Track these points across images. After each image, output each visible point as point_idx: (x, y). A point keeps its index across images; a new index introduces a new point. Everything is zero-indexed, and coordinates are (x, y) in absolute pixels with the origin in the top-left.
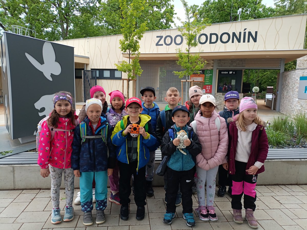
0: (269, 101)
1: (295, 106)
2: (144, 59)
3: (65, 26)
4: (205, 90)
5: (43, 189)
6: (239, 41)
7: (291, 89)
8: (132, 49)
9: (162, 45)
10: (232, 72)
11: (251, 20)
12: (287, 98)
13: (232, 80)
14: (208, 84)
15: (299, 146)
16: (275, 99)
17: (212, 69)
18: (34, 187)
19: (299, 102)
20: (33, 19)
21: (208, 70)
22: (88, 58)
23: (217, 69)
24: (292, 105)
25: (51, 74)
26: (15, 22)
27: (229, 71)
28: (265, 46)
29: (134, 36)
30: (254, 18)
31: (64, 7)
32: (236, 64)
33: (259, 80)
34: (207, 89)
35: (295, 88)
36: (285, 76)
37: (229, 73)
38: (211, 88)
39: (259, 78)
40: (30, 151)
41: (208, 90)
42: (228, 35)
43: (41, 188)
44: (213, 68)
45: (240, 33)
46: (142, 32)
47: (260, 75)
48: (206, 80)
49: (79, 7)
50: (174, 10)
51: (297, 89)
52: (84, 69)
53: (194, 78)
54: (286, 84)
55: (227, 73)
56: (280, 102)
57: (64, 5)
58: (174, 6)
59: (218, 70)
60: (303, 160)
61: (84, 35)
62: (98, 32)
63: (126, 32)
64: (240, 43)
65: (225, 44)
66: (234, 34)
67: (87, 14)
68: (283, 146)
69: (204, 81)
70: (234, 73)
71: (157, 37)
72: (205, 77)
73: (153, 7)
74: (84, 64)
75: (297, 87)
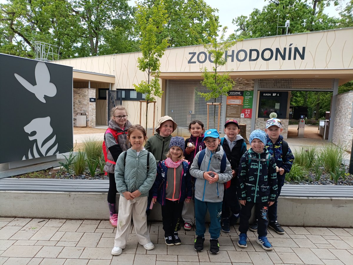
0: (322, 129)
1: (347, 136)
2: (175, 78)
3: (95, 41)
4: (243, 114)
5: (18, 218)
6: (283, 58)
7: (343, 115)
8: (152, 68)
9: (195, 62)
10: (275, 94)
11: (306, 32)
12: (340, 126)
13: (276, 104)
14: (247, 107)
15: (317, 183)
16: (328, 127)
17: (253, 91)
18: (10, 215)
19: (352, 131)
20: (61, 34)
21: (247, 91)
22: (114, 77)
23: (258, 90)
24: (344, 134)
25: (45, 96)
26: (41, 38)
27: (272, 93)
28: (314, 64)
29: (154, 53)
30: (311, 31)
31: (95, 20)
32: (280, 85)
33: (319, 103)
34: (246, 113)
35: (347, 114)
36: (339, 100)
37: (272, 95)
38: (251, 112)
39: (320, 101)
40: (14, 177)
41: (247, 115)
42: (271, 50)
43: (17, 215)
44: (253, 89)
45: (285, 49)
46: (163, 49)
47: (321, 97)
48: (245, 103)
49: (111, 20)
50: (218, 21)
51: (349, 115)
52: (108, 89)
53: (231, 100)
54: (339, 110)
55: (270, 95)
56: (333, 130)
57: (95, 18)
58: (218, 18)
59: (259, 92)
60: (310, 198)
61: (116, 51)
62: (130, 48)
63: (145, 49)
64: (284, 60)
65: (267, 61)
66: (278, 50)
67: (120, 28)
68: (298, 182)
69: (243, 104)
70: (278, 95)
71: (190, 53)
72: (244, 99)
73: (193, 20)
74: (110, 83)
75: (350, 113)
